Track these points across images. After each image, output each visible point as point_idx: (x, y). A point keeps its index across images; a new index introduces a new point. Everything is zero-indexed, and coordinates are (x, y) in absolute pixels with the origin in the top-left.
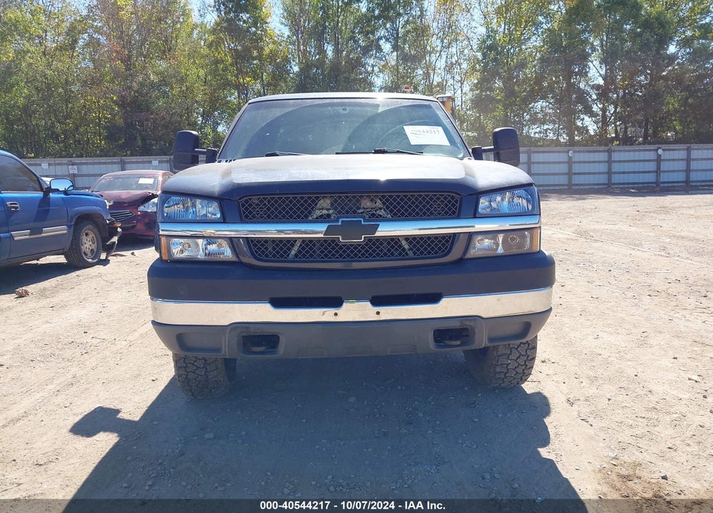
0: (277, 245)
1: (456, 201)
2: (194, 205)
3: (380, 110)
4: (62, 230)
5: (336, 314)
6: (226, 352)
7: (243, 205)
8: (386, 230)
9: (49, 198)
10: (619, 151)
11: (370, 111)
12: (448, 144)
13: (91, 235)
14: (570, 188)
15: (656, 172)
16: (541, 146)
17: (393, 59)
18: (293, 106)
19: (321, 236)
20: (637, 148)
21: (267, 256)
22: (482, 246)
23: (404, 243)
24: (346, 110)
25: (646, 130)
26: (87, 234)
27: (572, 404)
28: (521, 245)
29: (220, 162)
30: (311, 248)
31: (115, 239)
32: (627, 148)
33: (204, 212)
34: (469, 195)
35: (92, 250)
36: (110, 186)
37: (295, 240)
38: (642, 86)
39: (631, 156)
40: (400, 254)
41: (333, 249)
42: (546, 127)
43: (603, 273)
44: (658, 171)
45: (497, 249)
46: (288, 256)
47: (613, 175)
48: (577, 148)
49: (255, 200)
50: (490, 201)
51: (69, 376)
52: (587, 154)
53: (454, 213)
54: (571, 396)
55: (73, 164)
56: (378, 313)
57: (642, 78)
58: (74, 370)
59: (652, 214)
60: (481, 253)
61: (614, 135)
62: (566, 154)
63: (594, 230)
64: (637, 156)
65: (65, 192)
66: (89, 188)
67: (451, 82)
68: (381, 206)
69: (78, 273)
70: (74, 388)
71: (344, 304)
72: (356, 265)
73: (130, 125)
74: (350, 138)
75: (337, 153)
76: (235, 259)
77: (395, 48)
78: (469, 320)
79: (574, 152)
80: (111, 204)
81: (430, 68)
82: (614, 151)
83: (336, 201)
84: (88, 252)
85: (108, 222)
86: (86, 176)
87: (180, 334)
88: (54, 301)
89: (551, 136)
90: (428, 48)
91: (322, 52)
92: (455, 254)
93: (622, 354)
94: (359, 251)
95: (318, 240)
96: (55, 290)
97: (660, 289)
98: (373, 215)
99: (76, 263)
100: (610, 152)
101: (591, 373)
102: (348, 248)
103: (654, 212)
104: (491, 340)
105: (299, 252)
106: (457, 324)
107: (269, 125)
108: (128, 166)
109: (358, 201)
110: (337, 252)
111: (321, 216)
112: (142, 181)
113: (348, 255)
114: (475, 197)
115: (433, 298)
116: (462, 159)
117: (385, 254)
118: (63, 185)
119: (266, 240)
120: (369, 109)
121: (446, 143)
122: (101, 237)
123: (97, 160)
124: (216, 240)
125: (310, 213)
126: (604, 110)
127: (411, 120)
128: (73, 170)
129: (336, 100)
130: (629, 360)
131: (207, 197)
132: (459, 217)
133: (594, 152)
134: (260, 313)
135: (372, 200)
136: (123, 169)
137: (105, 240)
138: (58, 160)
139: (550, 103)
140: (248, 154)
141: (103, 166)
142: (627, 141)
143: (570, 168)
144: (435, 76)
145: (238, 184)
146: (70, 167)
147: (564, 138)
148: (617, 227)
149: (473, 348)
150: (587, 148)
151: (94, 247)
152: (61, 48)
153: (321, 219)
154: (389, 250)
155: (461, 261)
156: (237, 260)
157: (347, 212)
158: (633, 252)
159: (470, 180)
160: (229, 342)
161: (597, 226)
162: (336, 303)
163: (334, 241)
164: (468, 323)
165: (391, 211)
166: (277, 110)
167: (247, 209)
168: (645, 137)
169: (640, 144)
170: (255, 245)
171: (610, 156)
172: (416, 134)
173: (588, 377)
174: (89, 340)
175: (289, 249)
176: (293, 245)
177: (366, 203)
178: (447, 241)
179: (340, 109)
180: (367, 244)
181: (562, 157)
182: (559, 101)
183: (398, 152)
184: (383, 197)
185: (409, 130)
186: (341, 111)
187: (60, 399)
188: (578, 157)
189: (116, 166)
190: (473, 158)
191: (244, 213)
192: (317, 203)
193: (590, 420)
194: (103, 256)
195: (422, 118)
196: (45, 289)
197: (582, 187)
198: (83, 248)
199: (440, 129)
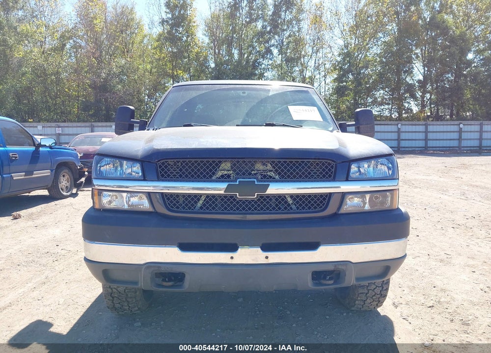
0: (186, 199)
1: (332, 167)
2: (121, 166)
3: (271, 94)
4: (47, 173)
5: (232, 258)
6: (142, 285)
7: (160, 167)
8: (275, 189)
9: (39, 151)
10: (433, 125)
11: (263, 95)
12: (321, 120)
13: (67, 177)
14: (399, 149)
15: (459, 139)
16: (379, 121)
17: (278, 59)
18: (206, 89)
19: (222, 192)
20: (445, 123)
21: (178, 208)
22: (352, 204)
23: (289, 199)
24: (245, 93)
25: (452, 111)
26: (64, 176)
27: (396, 307)
28: (383, 203)
29: (148, 130)
30: (213, 202)
31: (83, 179)
32: (439, 123)
33: (129, 171)
34: (342, 162)
35: (67, 187)
36: (82, 143)
37: (201, 195)
38: (449, 81)
39: (441, 128)
40: (286, 208)
41: (232, 203)
42: (382, 107)
43: (420, 210)
44: (460, 139)
45: (364, 206)
46: (194, 208)
47: (428, 141)
48: (404, 122)
49: (171, 162)
50: (359, 167)
51: (43, 277)
52: (410, 126)
53: (330, 176)
54: (396, 301)
55: (59, 127)
56: (267, 257)
57: (450, 75)
58: (47, 273)
59: (456, 169)
60: (351, 209)
61: (429, 114)
62: (396, 126)
63: (415, 180)
64: (445, 128)
65: (50, 147)
66: (67, 143)
67: (318, 76)
68: (272, 169)
69: (56, 202)
70: (46, 286)
71: (239, 249)
72: (250, 217)
73: (98, 101)
74: (247, 114)
75: (237, 125)
76: (151, 210)
77: (281, 52)
78: (341, 264)
79: (402, 125)
80: (82, 155)
81: (304, 67)
82: (430, 125)
83: (235, 165)
84: (64, 188)
85: (79, 167)
86: (67, 135)
87: (105, 270)
88: (38, 222)
89: (387, 113)
90: (303, 53)
91: (231, 55)
92: (331, 210)
93: (433, 270)
94: (253, 206)
95: (220, 196)
96: (39, 214)
97: (460, 223)
98: (265, 176)
99: (55, 196)
100: (426, 125)
101: (411, 284)
102: (244, 203)
103: (457, 168)
104: (358, 279)
105: (204, 205)
106: (331, 268)
107: (187, 103)
108: (96, 129)
109: (253, 165)
110: (235, 205)
111: (222, 176)
112: (104, 140)
113: (244, 209)
114: (348, 164)
115: (312, 246)
116: (332, 131)
117: (274, 208)
118: (48, 142)
119: (178, 195)
120: (262, 93)
121: (320, 119)
122: (74, 178)
123: (75, 124)
124: (138, 194)
125: (214, 174)
126: (423, 97)
127: (294, 101)
128: (59, 131)
129: (237, 86)
130: (438, 275)
131: (132, 159)
132: (334, 180)
133: (415, 125)
134: (170, 255)
135: (264, 164)
136: (92, 131)
137: (76, 180)
138: (49, 124)
139: (386, 91)
140: (171, 125)
141: (79, 129)
142: (438, 118)
143: (399, 136)
144: (307, 71)
145: (158, 149)
146: (57, 129)
147: (395, 115)
148: (430, 178)
149: (343, 286)
150: (411, 123)
151: (68, 184)
152: (55, 49)
153: (222, 179)
154: (277, 205)
155: (336, 216)
156: (154, 211)
157: (244, 174)
158: (442, 196)
159: (343, 150)
160: (144, 278)
161: (417, 177)
162: (232, 248)
163: (233, 197)
164: (340, 267)
165: (279, 174)
166: (193, 92)
167: (163, 170)
168: (451, 116)
169: (447, 120)
170: (168, 199)
171: (426, 128)
172: (297, 112)
173: (408, 287)
174: (59, 251)
175: (196, 202)
176: (199, 200)
177: (259, 166)
178: (324, 199)
179: (241, 93)
180: (259, 200)
181: (394, 128)
182: (393, 91)
183: (284, 125)
184: (273, 162)
185: (291, 108)
186: (242, 94)
187: (35, 294)
188: (404, 128)
189: (88, 129)
190: (340, 131)
191: (161, 172)
192: (220, 166)
193: (410, 319)
194: (74, 191)
195: (302, 101)
196: (32, 214)
197: (407, 149)
198: (60, 186)
199: (315, 108)
